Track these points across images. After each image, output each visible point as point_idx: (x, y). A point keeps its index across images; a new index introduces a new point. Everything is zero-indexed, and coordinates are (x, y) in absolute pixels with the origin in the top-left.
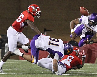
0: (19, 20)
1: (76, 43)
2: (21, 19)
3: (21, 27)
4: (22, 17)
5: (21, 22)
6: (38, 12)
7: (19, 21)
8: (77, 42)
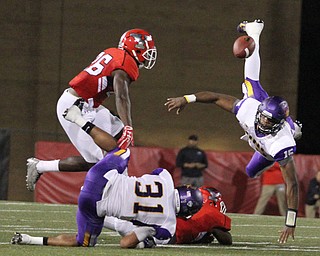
0: (94, 69)
1: (199, 153)
2: (100, 68)
3: (99, 90)
4: (106, 62)
5: (100, 75)
6: (150, 52)
7: (95, 73)
8: (203, 152)
